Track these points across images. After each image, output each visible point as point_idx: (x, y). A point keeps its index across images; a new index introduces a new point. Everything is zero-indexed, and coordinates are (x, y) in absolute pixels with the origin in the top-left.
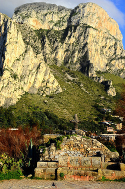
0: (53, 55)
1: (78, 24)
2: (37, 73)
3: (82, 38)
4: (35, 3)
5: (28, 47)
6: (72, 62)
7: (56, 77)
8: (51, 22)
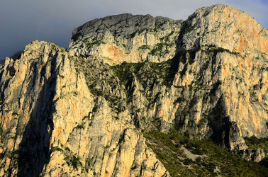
0: (152, 112)
1: (197, 47)
2: (119, 151)
3: (208, 72)
4: (110, 17)
5: (100, 100)
6: (192, 121)
7: (160, 156)
8: (144, 47)
